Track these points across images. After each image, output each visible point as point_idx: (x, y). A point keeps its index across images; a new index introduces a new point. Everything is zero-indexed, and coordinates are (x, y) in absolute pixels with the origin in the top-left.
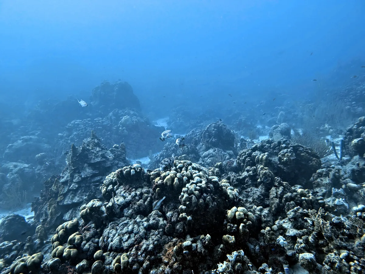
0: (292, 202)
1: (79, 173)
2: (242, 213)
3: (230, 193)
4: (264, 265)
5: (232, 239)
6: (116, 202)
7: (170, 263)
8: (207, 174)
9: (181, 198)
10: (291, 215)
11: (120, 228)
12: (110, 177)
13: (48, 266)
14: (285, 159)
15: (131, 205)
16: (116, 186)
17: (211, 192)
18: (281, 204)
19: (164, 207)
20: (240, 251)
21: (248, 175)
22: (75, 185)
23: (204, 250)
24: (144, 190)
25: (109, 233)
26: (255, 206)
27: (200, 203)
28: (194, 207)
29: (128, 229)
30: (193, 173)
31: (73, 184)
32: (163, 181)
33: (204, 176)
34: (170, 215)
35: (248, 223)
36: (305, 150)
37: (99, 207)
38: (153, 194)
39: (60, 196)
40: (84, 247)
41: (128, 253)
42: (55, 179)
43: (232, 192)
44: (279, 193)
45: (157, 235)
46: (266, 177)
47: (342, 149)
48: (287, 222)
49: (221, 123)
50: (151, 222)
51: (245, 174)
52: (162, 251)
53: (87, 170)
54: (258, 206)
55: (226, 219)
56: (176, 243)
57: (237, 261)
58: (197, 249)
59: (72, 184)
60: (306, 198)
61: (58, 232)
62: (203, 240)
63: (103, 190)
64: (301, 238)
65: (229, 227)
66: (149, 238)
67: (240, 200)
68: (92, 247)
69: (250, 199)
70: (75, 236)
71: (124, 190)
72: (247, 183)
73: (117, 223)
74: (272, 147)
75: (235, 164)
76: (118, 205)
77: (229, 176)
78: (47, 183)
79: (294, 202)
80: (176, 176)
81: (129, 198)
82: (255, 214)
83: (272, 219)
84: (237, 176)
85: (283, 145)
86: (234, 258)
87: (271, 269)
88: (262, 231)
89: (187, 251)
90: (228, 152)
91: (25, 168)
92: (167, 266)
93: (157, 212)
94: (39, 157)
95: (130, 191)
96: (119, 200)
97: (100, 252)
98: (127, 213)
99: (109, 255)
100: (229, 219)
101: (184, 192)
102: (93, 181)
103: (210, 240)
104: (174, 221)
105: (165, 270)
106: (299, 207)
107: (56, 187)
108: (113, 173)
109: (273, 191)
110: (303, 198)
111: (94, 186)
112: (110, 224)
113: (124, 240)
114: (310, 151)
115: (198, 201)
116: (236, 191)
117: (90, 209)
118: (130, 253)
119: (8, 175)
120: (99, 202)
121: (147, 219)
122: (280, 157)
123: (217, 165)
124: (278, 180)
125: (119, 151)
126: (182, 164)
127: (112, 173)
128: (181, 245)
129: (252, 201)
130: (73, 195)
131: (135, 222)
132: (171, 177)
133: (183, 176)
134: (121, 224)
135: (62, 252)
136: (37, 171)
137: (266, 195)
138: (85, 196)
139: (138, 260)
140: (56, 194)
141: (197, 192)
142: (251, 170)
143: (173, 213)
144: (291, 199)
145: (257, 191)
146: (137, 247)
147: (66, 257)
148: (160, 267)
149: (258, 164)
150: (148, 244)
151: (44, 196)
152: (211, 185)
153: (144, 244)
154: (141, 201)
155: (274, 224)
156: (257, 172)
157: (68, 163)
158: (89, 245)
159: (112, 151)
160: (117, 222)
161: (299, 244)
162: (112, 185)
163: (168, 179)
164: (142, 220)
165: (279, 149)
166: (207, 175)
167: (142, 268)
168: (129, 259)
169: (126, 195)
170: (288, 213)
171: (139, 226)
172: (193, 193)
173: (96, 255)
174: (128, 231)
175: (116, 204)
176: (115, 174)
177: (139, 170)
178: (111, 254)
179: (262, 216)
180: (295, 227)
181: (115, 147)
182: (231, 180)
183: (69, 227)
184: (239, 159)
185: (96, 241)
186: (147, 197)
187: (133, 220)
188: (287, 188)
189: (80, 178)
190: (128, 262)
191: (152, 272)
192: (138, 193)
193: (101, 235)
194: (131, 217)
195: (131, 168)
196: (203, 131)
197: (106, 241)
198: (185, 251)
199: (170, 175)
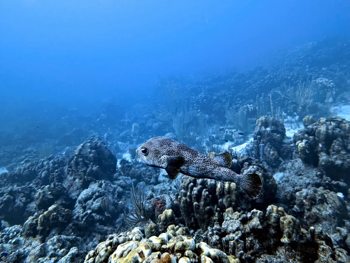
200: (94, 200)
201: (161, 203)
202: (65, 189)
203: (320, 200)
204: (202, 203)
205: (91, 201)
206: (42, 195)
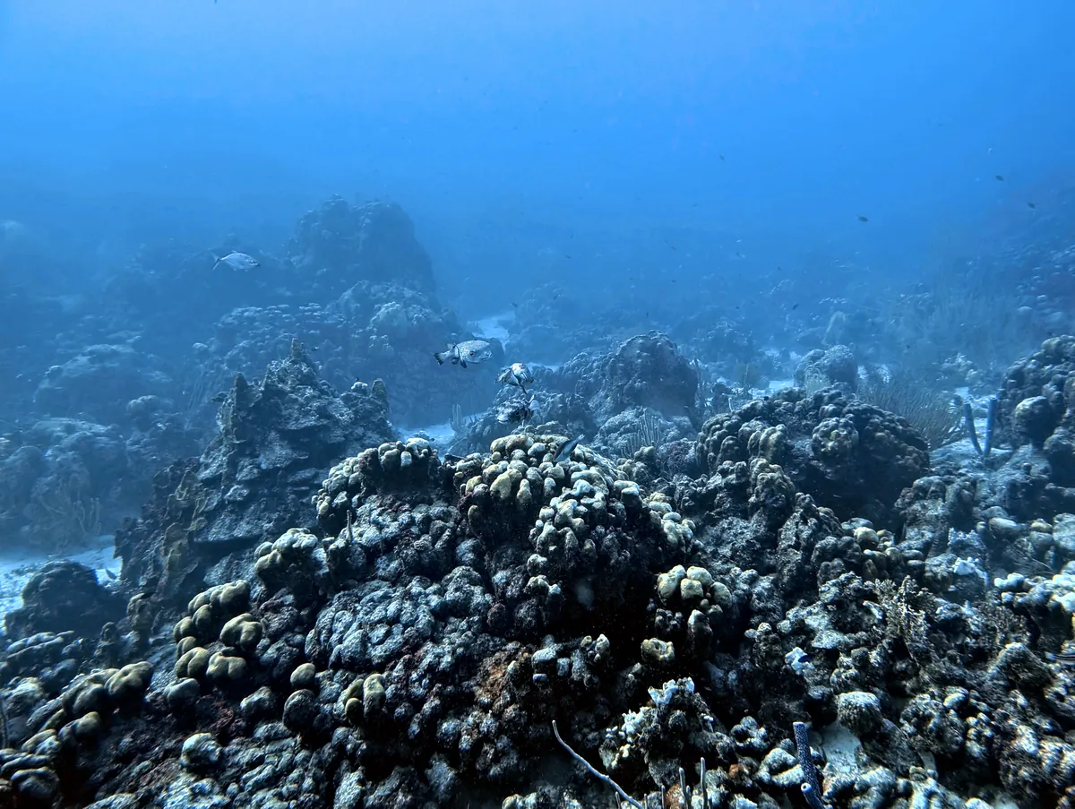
0: (836, 562)
1: (254, 455)
2: (696, 583)
3: (670, 529)
4: (747, 721)
5: (667, 649)
6: (356, 539)
7: (497, 705)
8: (609, 474)
9: (534, 535)
10: (828, 595)
11: (365, 608)
12: (342, 469)
13: (165, 697)
14: (830, 444)
15: (397, 547)
16: (357, 497)
17: (617, 523)
18: (807, 566)
19: (486, 558)
20: (684, 680)
21: (723, 485)
22: (242, 489)
23: (589, 676)
24: (436, 509)
25: (333, 619)
26: (736, 568)
27: (586, 550)
28: (570, 561)
29: (387, 611)
30: (571, 468)
31: (236, 487)
32: (490, 486)
33: (601, 479)
34: (502, 579)
35: (711, 610)
36: (887, 423)
37: (310, 549)
38: (458, 522)
39: (196, 517)
40: (262, 655)
41: (384, 675)
42: (184, 470)
43: (674, 526)
44: (804, 535)
45: (463, 631)
46: (772, 490)
47: (991, 425)
48: (817, 614)
49: (660, 337)
50: (449, 596)
51: (716, 480)
52: (476, 675)
53: (277, 449)
54: (743, 569)
55: (653, 598)
56: (516, 653)
57: (673, 704)
58: (570, 673)
59: (233, 486)
60: (876, 553)
61: (192, 612)
62: (588, 649)
63: (322, 506)
64: (848, 654)
65: (661, 617)
66: (443, 638)
67: (696, 548)
68: (285, 657)
69: (726, 551)
70: (240, 622)
71: (378, 507)
72: (719, 506)
73: (357, 596)
74: (796, 410)
75: (692, 452)
76: (362, 546)
77: (671, 484)
78: (161, 479)
79: (841, 562)
80: (524, 476)
81: (393, 528)
82: (735, 588)
83: (781, 605)
84: (693, 485)
85: (826, 407)
86: (666, 696)
87: (763, 731)
88: (749, 632)
89: (543, 675)
90: (677, 419)
91: (97, 435)
92: (487, 712)
93: (469, 570)
94: (137, 405)
95: (396, 512)
96: (364, 533)
97: (308, 668)
98: (384, 569)
99: (331, 679)
100: (662, 598)
101: (544, 520)
102: (290, 480)
103: (607, 650)
104: (512, 597)
105: (481, 722)
106: (851, 573)
107: (188, 492)
108: (351, 460)
109: (790, 530)
110: (867, 552)
111: (293, 496)
112: (336, 596)
113: (375, 640)
114: (901, 427)
115: (582, 545)
116: (686, 526)
117: (283, 554)
118: (389, 675)
119: (49, 452)
120: (308, 536)
121: (439, 589)
122: (816, 440)
123: (641, 454)
124: (805, 498)
125: (369, 401)
126: (542, 444)
127: (348, 459)
128: (528, 659)
129: (729, 554)
130: (234, 516)
131: (405, 596)
132: (511, 476)
133: (544, 477)
134: (368, 597)
135: (205, 663)
136: (132, 445)
137: (770, 540)
138: (269, 522)
139: (410, 695)
140: (188, 513)
141: (578, 521)
142: (733, 470)
143: (512, 574)
144: (836, 552)
145: (746, 528)
146: (409, 659)
147: (214, 677)
148: (468, 715)
149: (756, 455)
150: (439, 653)
151: (152, 516)
152: (620, 505)
153: (428, 654)
154: (425, 540)
155: (784, 618)
156: (750, 476)
157: (222, 427)
158: (278, 649)
159: (347, 400)
160: (356, 591)
161: (842, 670)
162: (345, 493)
163: (502, 483)
164: (425, 589)
165: (816, 416)
166: (609, 478)
167: (419, 715)
168: (386, 689)
169: (384, 520)
170: (823, 589)
171: (416, 605)
172: (568, 524)
173: (298, 675)
174: (385, 617)
175: (356, 543)
176: (356, 463)
177: (424, 453)
178: (339, 674)
179: (755, 596)
180: (839, 626)
181: (358, 389)
182: (677, 496)
183: (224, 598)
184: (703, 439)
185: (296, 641)
186: (442, 530)
187: (400, 590)
188: (828, 525)
189: (255, 471)
190: (383, 696)
191: (445, 725)
192: (418, 516)
193: (312, 625)
194: (395, 580)
195: (401, 448)
196: (610, 358)
197: (324, 641)
198: (538, 675)
199: (509, 470)
200: (621, 434)
201: (682, 450)
202: (588, 408)
203: (933, 492)
204: (720, 455)
205: (616, 434)
206: (550, 406)
